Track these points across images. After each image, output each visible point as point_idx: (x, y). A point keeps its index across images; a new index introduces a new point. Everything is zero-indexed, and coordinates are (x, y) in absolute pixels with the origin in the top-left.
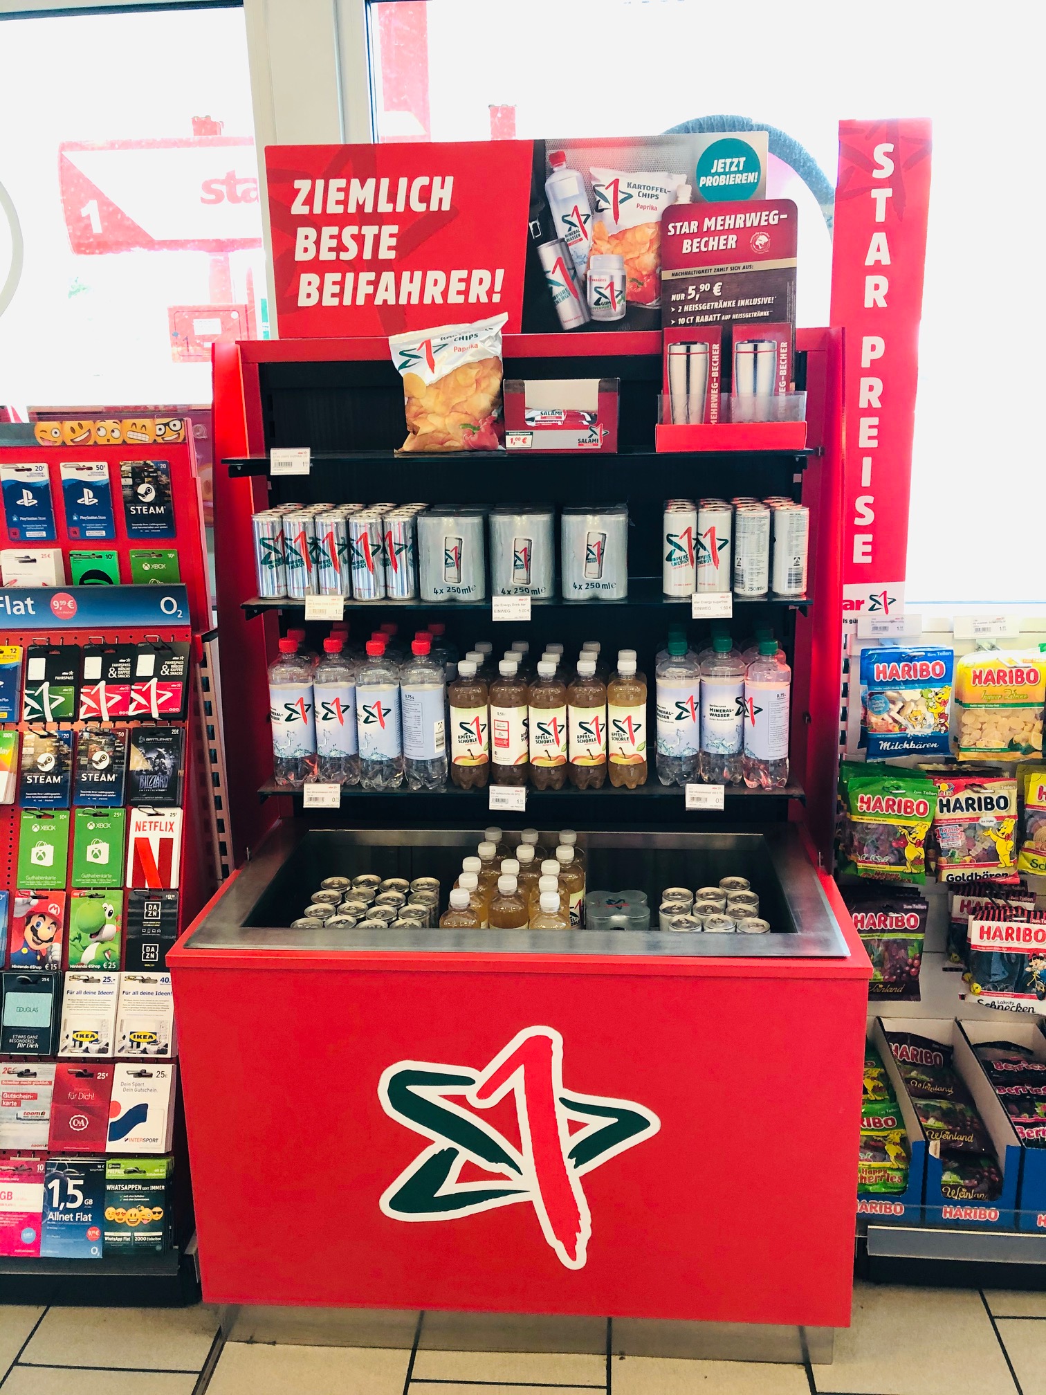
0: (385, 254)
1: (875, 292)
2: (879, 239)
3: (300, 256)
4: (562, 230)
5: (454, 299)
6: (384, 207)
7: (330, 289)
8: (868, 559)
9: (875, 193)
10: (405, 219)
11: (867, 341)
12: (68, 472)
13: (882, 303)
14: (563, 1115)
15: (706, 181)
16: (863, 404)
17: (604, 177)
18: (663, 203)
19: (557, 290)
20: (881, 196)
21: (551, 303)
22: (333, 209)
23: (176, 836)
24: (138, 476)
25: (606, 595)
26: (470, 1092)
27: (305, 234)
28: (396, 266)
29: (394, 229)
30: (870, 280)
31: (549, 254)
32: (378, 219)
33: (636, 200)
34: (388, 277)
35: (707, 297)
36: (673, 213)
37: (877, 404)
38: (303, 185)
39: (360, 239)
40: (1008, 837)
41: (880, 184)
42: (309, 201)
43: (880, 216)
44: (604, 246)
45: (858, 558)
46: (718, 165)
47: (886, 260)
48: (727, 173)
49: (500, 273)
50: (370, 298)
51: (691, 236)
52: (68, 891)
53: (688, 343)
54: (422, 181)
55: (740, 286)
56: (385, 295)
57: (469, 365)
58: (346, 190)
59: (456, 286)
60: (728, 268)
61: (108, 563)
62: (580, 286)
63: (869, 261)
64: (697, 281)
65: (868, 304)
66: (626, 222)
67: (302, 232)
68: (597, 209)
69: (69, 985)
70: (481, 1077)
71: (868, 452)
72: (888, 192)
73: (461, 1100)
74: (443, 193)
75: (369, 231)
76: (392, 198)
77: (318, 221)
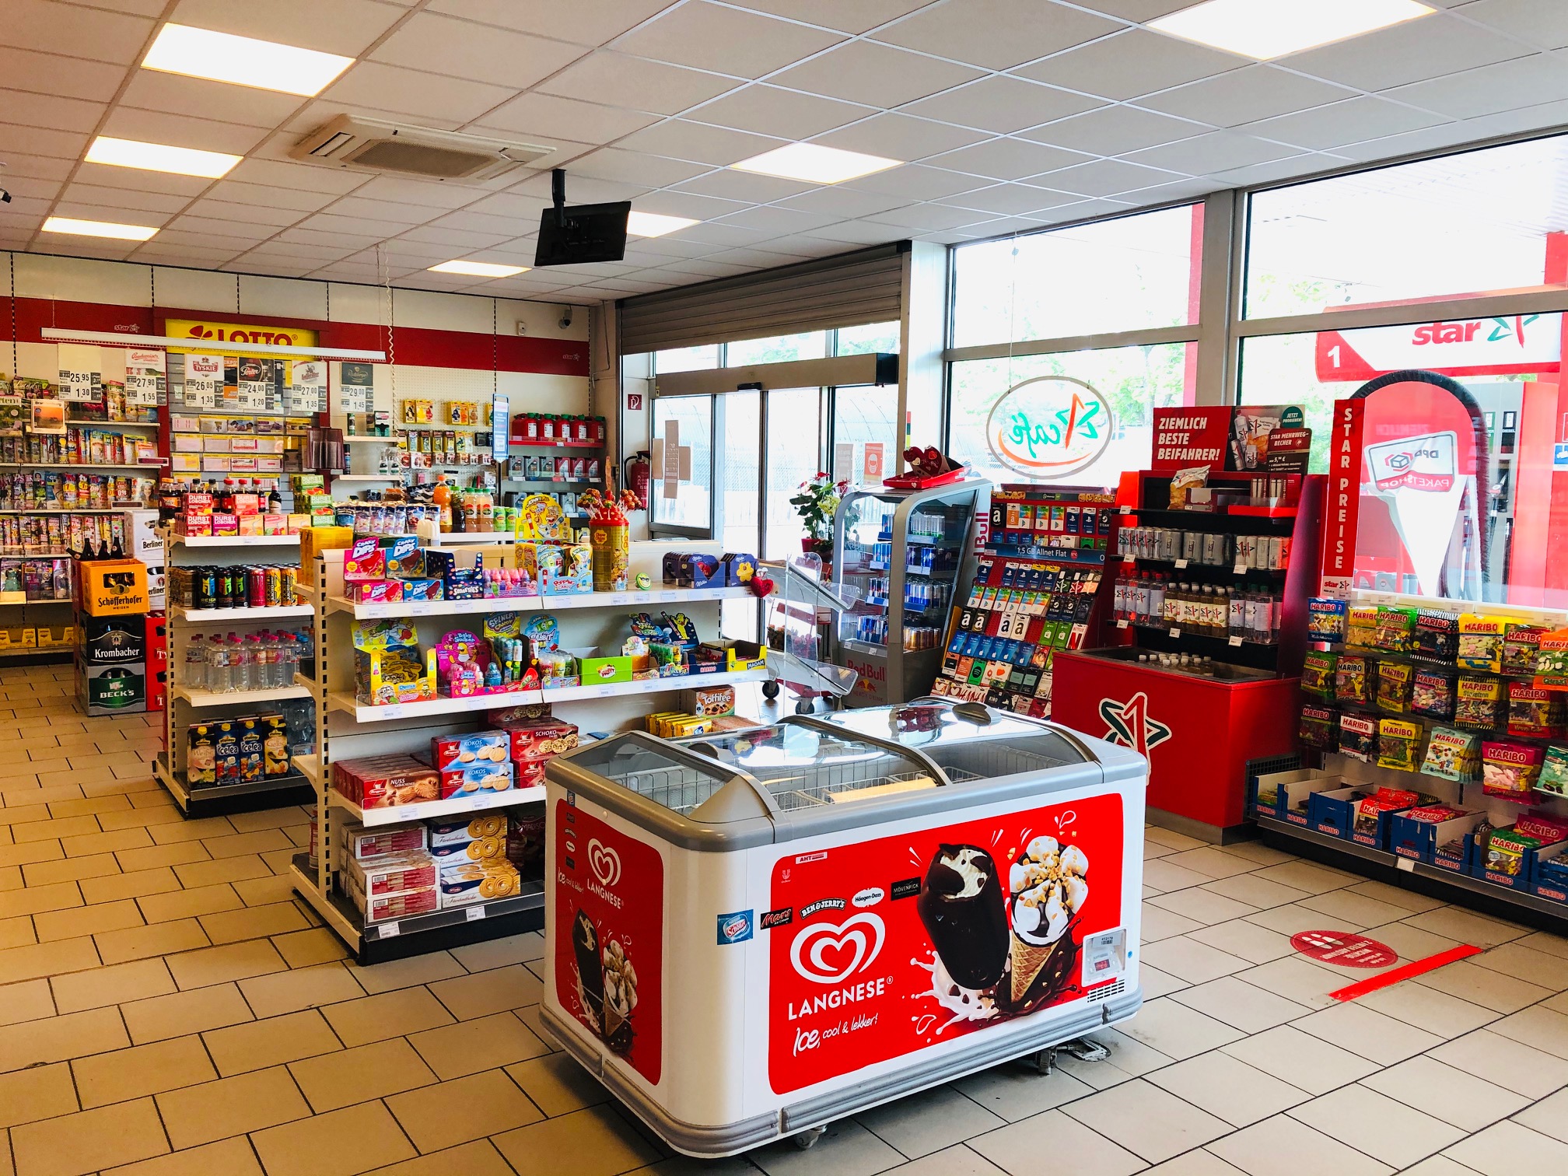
0: (1185, 443)
1: (1345, 462)
2: (1347, 442)
3: (1160, 443)
4: (1239, 436)
5: (1204, 458)
6: (1186, 427)
7: (1168, 454)
8: (1340, 567)
9: (1345, 426)
10: (1192, 431)
11: (1342, 480)
12: (1086, 511)
13: (1348, 466)
14: (1146, 726)
15: (1285, 421)
16: (1341, 505)
17: (1253, 418)
18: (1271, 428)
19: (1236, 457)
20: (1347, 427)
21: (1234, 460)
22: (1171, 428)
23: (1083, 633)
24: (1104, 513)
25: (1215, 563)
26: (1122, 712)
27: (1162, 435)
28: (1188, 447)
29: (1188, 434)
30: (1344, 457)
31: (1234, 444)
32: (1184, 431)
33: (1262, 426)
34: (1185, 450)
35: (1280, 461)
36: (1273, 432)
37: (1345, 505)
38: (1163, 420)
39: (1178, 437)
40: (1360, 683)
41: (1347, 422)
42: (1164, 425)
43: (1347, 434)
44: (1252, 442)
45: (1338, 566)
46: (1289, 415)
47: (1349, 451)
48: (1291, 419)
49: (1219, 450)
50: (1179, 457)
51: (1277, 440)
52: (1051, 647)
53: (1277, 479)
54: (1198, 419)
55: (1291, 458)
56: (1184, 457)
57: (1191, 482)
58: (1175, 421)
59: (1205, 454)
60: (1287, 452)
61: (1091, 542)
62: (1243, 455)
63: (1343, 451)
64: (1278, 456)
65: (1343, 466)
66: (1259, 434)
67: (1161, 434)
68: (1250, 429)
69: (1044, 676)
70: (1126, 707)
71: (1342, 523)
72: (1350, 426)
73: (1119, 715)
74: (1204, 423)
75: (1181, 435)
76: (1188, 425)
77: (1166, 431)
